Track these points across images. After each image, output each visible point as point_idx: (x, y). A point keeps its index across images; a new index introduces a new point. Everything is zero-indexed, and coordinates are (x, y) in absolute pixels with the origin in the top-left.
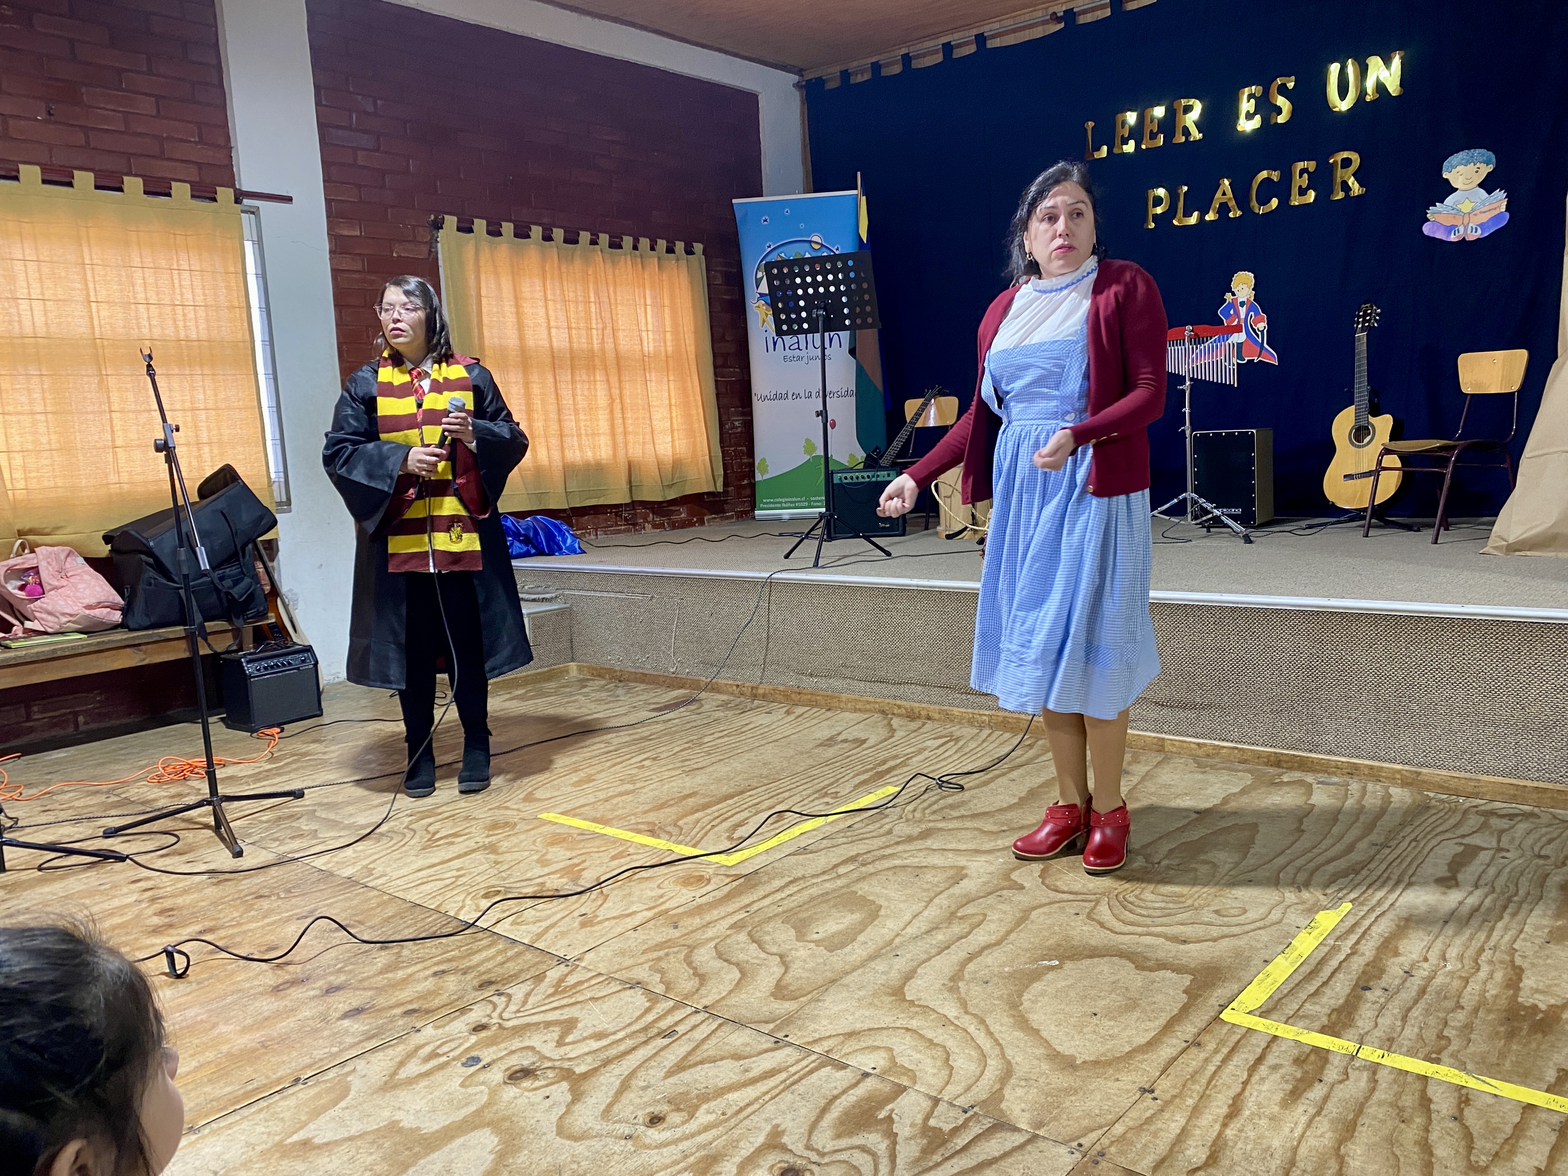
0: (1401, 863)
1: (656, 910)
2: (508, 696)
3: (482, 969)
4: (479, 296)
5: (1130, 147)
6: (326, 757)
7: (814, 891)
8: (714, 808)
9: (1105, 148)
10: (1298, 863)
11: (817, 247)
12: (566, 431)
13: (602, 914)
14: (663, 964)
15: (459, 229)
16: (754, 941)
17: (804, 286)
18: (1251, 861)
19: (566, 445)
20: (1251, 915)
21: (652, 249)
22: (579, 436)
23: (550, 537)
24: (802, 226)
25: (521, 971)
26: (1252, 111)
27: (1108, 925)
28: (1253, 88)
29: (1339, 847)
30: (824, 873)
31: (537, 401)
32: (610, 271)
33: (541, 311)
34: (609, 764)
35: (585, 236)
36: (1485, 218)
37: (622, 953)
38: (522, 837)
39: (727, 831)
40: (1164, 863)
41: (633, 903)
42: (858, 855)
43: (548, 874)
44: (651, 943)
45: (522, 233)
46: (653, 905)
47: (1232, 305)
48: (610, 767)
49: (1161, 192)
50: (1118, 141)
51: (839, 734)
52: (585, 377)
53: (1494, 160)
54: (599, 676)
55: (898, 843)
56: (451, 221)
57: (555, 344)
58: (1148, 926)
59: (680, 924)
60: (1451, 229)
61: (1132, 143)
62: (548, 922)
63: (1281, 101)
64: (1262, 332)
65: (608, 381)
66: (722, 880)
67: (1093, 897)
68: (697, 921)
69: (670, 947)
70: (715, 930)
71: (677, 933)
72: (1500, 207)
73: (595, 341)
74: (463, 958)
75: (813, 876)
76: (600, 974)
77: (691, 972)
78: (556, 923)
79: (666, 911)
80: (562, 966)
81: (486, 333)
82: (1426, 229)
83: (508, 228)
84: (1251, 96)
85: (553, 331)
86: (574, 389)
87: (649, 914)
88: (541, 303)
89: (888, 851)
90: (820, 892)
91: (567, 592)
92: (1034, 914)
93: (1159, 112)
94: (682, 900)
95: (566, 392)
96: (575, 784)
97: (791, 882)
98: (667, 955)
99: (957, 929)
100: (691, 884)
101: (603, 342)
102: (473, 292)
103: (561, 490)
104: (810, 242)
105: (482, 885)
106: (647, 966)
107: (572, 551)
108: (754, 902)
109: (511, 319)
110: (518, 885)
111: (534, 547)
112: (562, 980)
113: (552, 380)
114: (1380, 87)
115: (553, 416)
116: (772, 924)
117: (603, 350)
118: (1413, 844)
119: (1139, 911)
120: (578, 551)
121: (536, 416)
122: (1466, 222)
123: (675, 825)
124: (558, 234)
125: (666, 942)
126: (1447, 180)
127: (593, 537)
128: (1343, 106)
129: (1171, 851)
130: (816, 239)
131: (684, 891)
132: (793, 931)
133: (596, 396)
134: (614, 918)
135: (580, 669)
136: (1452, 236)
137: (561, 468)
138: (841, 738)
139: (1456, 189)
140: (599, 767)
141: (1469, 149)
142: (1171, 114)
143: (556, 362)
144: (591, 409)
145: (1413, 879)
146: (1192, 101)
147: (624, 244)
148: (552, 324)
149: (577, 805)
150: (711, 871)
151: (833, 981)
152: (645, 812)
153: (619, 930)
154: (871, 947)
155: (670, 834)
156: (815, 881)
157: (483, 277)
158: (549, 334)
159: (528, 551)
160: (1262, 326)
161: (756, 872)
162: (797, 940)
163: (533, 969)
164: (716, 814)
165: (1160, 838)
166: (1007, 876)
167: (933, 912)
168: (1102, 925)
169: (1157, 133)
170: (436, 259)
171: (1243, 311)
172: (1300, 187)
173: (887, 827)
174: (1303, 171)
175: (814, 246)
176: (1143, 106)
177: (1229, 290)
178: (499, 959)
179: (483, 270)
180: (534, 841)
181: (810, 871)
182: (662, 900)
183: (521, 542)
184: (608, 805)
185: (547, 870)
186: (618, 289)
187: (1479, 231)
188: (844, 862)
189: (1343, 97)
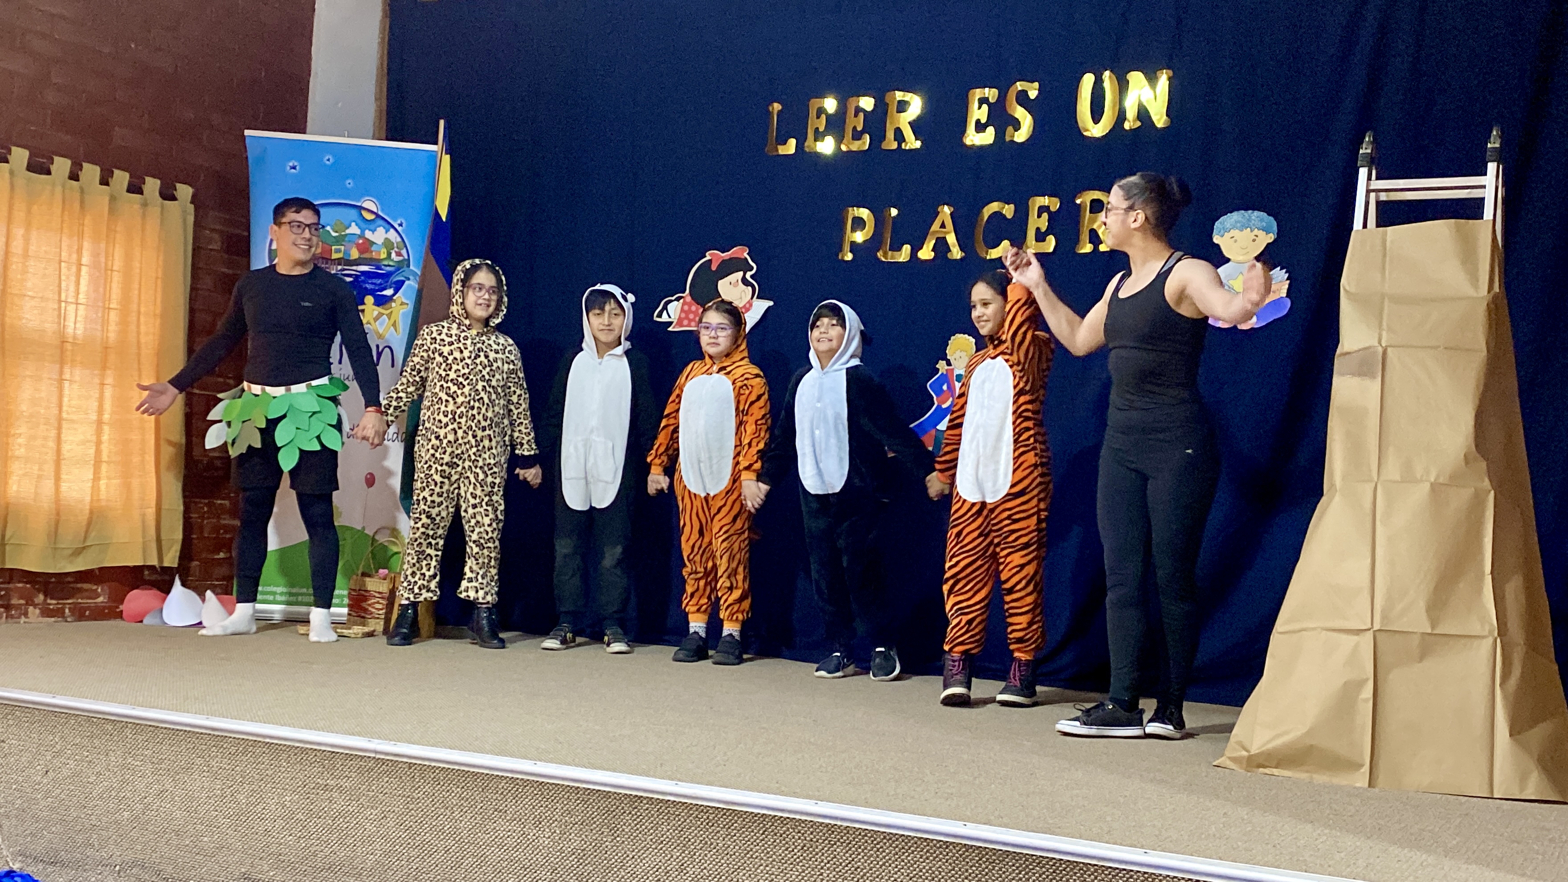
5: (826, 147)
9: (793, 142)
11: (369, 216)
24: (349, 183)
26: (983, 121)
28: (987, 89)
47: (945, 378)
49: (864, 213)
50: (810, 134)
53: (1275, 228)
61: (829, 140)
63: (1020, 113)
72: (1279, 291)
84: (983, 101)
93: (867, 103)
104: (361, 208)
114: (1143, 114)
126: (1218, 246)
128: (1097, 131)
130: (369, 205)
136: (1222, 320)
139: (1229, 260)
141: (1246, 209)
142: (882, 109)
146: (908, 97)
147: (54, 169)
169: (863, 132)
171: (958, 388)
172: (1038, 229)
174: (1042, 209)
175: (364, 213)
176: (846, 92)
177: (944, 357)
189: (1096, 119)
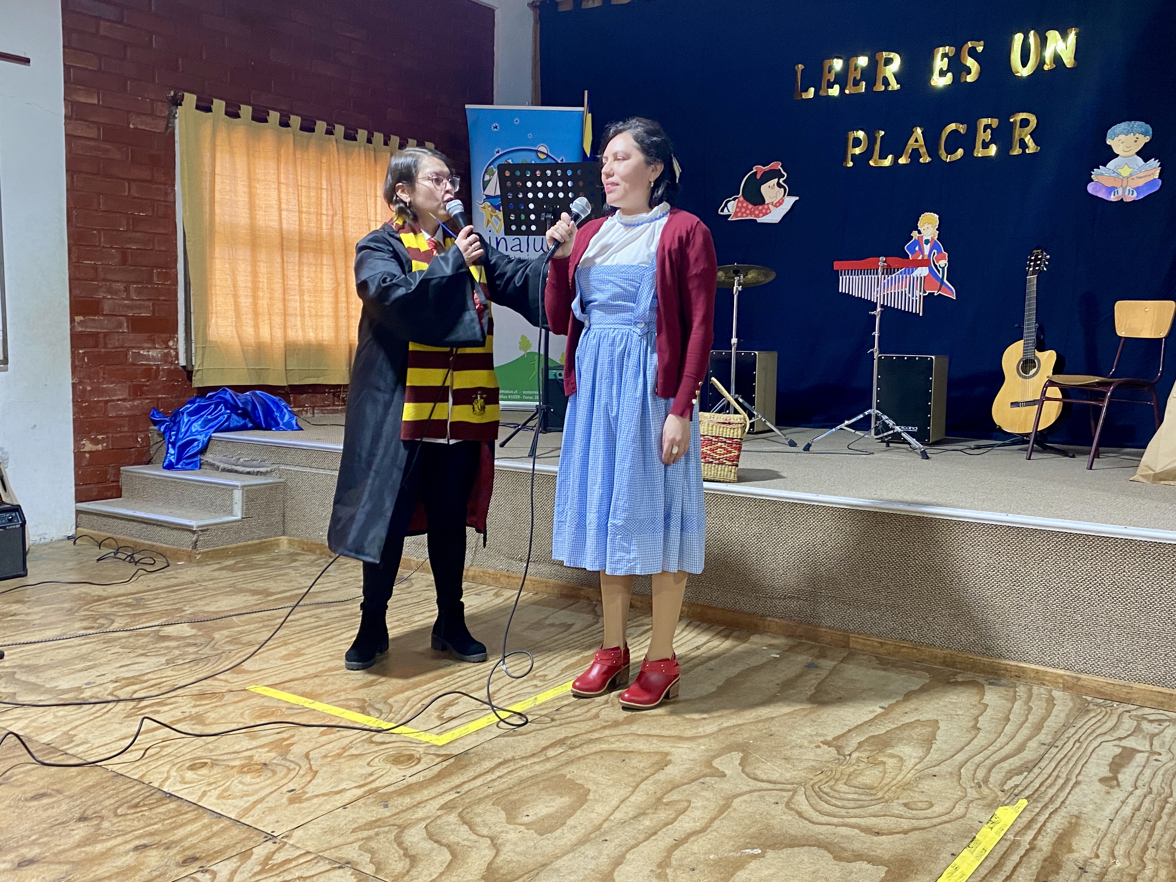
0: (1067, 762)
1: (366, 788)
2: (217, 566)
3: (186, 844)
4: (213, 174)
5: (835, 91)
6: (26, 618)
7: (524, 773)
8: (425, 687)
9: (812, 90)
10: (978, 759)
11: (543, 157)
12: (290, 311)
13: (311, 790)
14: (373, 844)
15: (198, 107)
16: (465, 823)
17: (535, 190)
18: (934, 755)
19: (288, 324)
20: (937, 809)
21: (386, 144)
22: (303, 316)
23: (268, 412)
24: (530, 136)
25: (227, 847)
26: (945, 69)
27: (805, 815)
28: (947, 48)
29: (1012, 746)
30: (533, 755)
31: (263, 280)
32: (343, 161)
33: (274, 194)
34: (318, 638)
35: (321, 126)
36: (1141, 182)
37: (332, 831)
38: (230, 708)
39: (437, 710)
40: (855, 755)
41: (342, 780)
42: (566, 738)
43: (256, 748)
44: (361, 822)
45: (260, 117)
46: (362, 783)
47: (918, 242)
48: (320, 642)
49: (861, 134)
50: (824, 84)
51: (546, 618)
52: (312, 260)
53: (1151, 132)
54: (310, 551)
55: (604, 728)
56: (190, 99)
57: (285, 226)
58: (843, 817)
59: (390, 804)
60: (1111, 190)
61: (837, 87)
62: (256, 797)
63: (970, 62)
64: (943, 268)
65: (335, 266)
66: (433, 760)
67: (789, 787)
68: (407, 801)
69: (380, 827)
70: (425, 810)
71: (387, 813)
72: (1153, 174)
73: (324, 226)
74: (166, 831)
75: (523, 758)
76: (308, 853)
77: (402, 852)
78: (263, 798)
79: (376, 789)
80: (270, 843)
81: (218, 210)
82: (1090, 188)
83: (246, 110)
84: (944, 55)
85: (284, 213)
86: (300, 271)
87: (359, 792)
88: (274, 186)
89: (596, 735)
90: (530, 775)
91: (283, 467)
92: (736, 802)
93: (863, 61)
94: (393, 779)
95: (292, 273)
96: (285, 658)
97: (501, 764)
98: (377, 834)
99: (663, 815)
100: (402, 763)
101: (332, 228)
102: (207, 169)
103: (281, 366)
104: (537, 151)
105: (188, 757)
106: (356, 845)
107: (289, 426)
108: (464, 783)
109: (243, 198)
110: (225, 757)
111: (251, 421)
112: (269, 857)
113: (279, 260)
114: (1057, 59)
115: (278, 295)
116: (482, 806)
117: (331, 235)
118: (1077, 745)
119: (834, 801)
120: (295, 427)
121: (261, 294)
122: (1124, 185)
123: (385, 703)
124: (295, 121)
125: (376, 821)
126: (1110, 146)
127: (309, 415)
128: (1025, 72)
129: (860, 744)
130: (542, 149)
131: (394, 769)
132: (503, 813)
133: (321, 279)
134: (324, 795)
135: (290, 542)
136: (1112, 196)
137: (282, 346)
138: (547, 622)
139: (1117, 156)
140: (309, 642)
141: (1130, 120)
142: (873, 65)
143: (285, 243)
144: (316, 291)
145: (1080, 778)
146: (892, 55)
147: (358, 137)
148: (283, 206)
149: (286, 679)
150: (421, 750)
151: (544, 865)
152: (356, 689)
153: (329, 807)
154: (581, 832)
155: (381, 712)
156: (525, 763)
157: (218, 155)
158: (280, 216)
159: (245, 424)
160: (943, 263)
161: (466, 753)
162: (508, 823)
163: (239, 845)
164: (426, 693)
165: (849, 731)
166: (709, 763)
167: (639, 798)
168: (800, 814)
169: (860, 80)
170: (173, 135)
171: (927, 248)
172: (984, 140)
173: (594, 711)
174: (986, 127)
175: (539, 154)
176: (848, 57)
177: (916, 228)
178: (204, 834)
179: (218, 149)
180: (242, 714)
181: (519, 753)
182: (372, 778)
183: (238, 415)
184: (317, 680)
185: (255, 743)
186: (351, 178)
187: (1135, 194)
188: (552, 745)
189: (1024, 64)
